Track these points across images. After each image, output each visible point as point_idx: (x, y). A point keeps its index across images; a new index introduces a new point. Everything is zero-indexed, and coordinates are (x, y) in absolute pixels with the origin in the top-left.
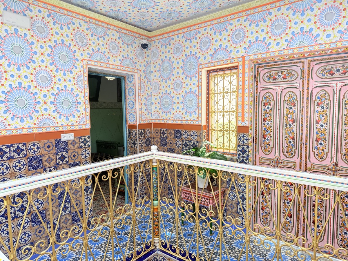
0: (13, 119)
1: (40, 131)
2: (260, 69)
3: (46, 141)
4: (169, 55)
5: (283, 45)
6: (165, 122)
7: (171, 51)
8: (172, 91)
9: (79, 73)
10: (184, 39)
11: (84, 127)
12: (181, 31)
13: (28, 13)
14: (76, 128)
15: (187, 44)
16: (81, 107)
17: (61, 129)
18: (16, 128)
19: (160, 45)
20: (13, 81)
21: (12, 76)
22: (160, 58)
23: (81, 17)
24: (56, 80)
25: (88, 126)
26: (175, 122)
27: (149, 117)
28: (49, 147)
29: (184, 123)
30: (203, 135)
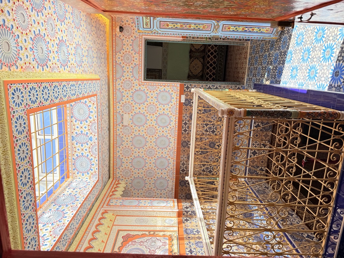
1: (177, 114)
3: (183, 111)
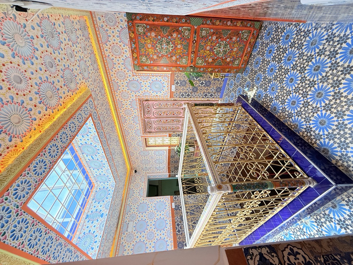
0: (166, 227)
2: (147, 131)
4: (139, 161)
5: (138, 125)
6: (167, 162)
7: (138, 160)
8: (154, 159)
9: (149, 201)
10: (133, 156)
11: (170, 199)
12: (130, 157)
13: (127, 222)
14: (170, 202)
15: (135, 155)
16: (162, 200)
17: (170, 208)
18: (170, 226)
19: (135, 165)
20: (153, 227)
21: (151, 228)
22: (140, 164)
23: (126, 201)
24: (152, 210)
25: (169, 197)
26: (167, 158)
27: (165, 168)
28: (177, 213)
29: (168, 155)
30: (173, 148)
